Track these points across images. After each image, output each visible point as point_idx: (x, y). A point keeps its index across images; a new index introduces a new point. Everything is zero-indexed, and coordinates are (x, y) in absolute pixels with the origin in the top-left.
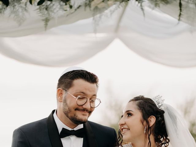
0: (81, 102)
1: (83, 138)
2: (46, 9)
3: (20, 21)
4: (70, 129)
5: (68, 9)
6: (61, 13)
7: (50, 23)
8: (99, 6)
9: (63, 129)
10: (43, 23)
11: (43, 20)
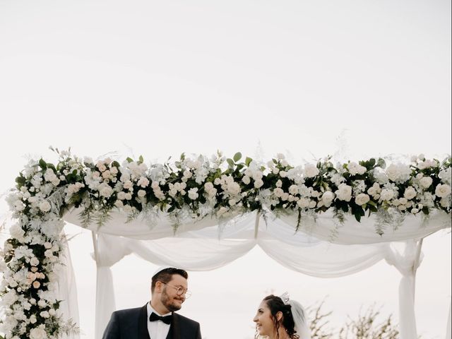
0: (180, 293)
1: (169, 326)
2: (176, 216)
3: (152, 225)
4: (159, 315)
5: (196, 216)
6: (189, 220)
7: (178, 229)
8: (224, 215)
9: (153, 313)
10: (173, 228)
11: (172, 226)
